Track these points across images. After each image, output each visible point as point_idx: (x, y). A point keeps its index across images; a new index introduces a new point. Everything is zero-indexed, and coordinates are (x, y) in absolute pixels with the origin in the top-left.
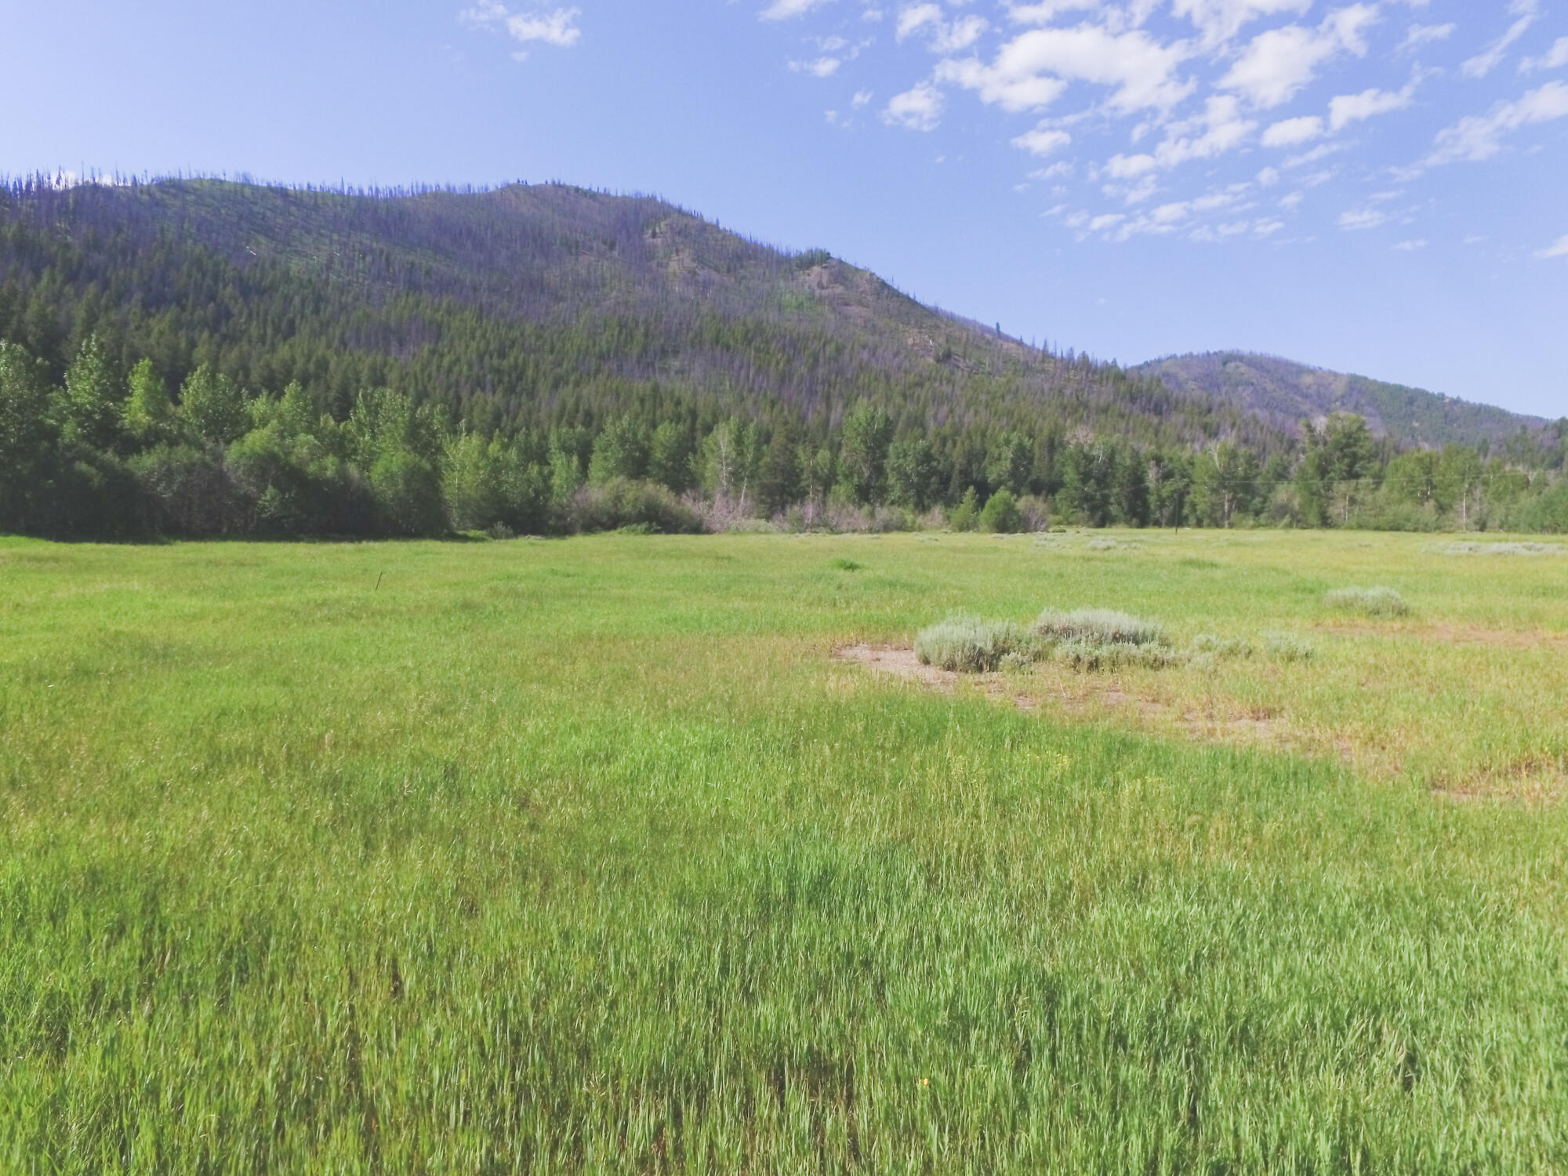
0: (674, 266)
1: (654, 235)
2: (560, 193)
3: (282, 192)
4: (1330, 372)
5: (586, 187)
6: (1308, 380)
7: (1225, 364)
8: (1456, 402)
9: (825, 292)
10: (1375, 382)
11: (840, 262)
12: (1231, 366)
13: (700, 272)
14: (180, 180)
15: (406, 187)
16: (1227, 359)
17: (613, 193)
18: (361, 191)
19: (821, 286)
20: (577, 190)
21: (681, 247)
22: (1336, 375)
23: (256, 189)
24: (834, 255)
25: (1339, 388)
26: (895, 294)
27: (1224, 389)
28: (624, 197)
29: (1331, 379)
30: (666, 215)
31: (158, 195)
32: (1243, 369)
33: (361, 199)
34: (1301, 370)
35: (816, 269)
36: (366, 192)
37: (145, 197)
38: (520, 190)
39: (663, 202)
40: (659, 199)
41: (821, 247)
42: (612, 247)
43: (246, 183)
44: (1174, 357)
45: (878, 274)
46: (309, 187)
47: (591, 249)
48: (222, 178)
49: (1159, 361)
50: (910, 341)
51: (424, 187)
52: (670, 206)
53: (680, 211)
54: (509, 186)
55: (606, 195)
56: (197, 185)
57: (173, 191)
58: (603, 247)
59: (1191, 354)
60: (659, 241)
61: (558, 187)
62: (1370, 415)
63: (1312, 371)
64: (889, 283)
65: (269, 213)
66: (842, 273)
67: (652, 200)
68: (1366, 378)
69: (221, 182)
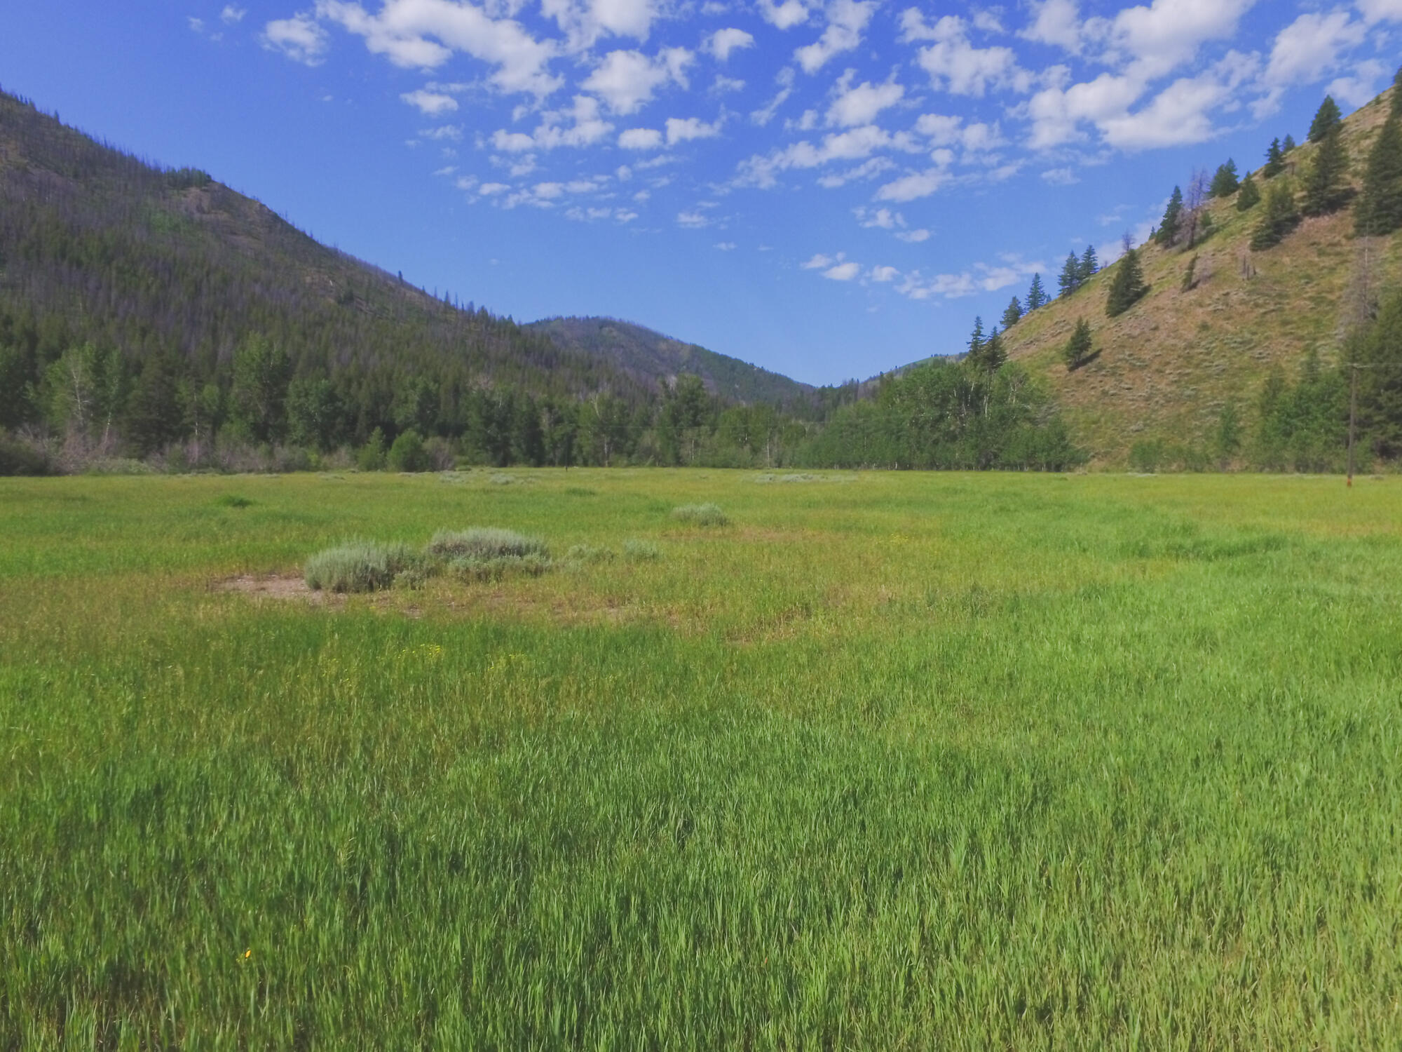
4: (678, 342)
6: (663, 346)
7: (601, 328)
8: (761, 370)
9: (206, 217)
10: (708, 352)
12: (606, 330)
13: (34, 171)
16: (604, 323)
19: (201, 210)
22: (682, 344)
25: (685, 355)
26: (290, 229)
27: (601, 349)
29: (679, 347)
32: (615, 333)
34: (658, 338)
35: (194, 190)
44: (559, 318)
49: (548, 321)
50: (308, 279)
59: (574, 317)
62: (706, 377)
63: (666, 340)
66: (225, 198)
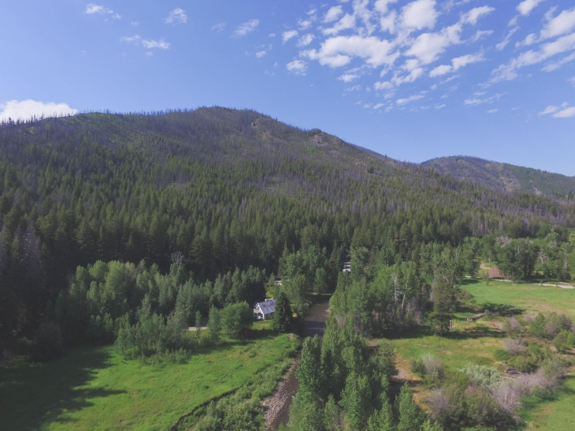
0: (264, 137)
1: (254, 125)
2: (219, 110)
3: (121, 116)
4: (496, 162)
5: (227, 107)
6: (488, 165)
7: (457, 160)
8: (545, 172)
9: (322, 145)
10: (513, 166)
11: (325, 133)
12: (459, 161)
13: (274, 139)
14: (85, 114)
15: (164, 111)
16: (458, 158)
17: (237, 109)
18: (148, 113)
19: (319, 142)
20: (224, 108)
21: (266, 129)
22: (498, 163)
23: (112, 115)
24: (322, 131)
25: (500, 169)
26: (347, 145)
27: (458, 170)
28: (241, 110)
29: (497, 165)
30: (257, 117)
31: (77, 120)
32: (464, 162)
33: (149, 116)
34: (485, 162)
35: (316, 136)
36: (150, 113)
37: (73, 122)
38: (204, 109)
39: (256, 112)
40: (254, 111)
41: (318, 128)
42: (241, 131)
43: (108, 113)
44: (437, 158)
45: (340, 137)
46: (130, 113)
47: (233, 132)
48: (99, 112)
49: (432, 160)
50: (357, 164)
51: (170, 110)
52: (258, 114)
53: (262, 115)
54: (200, 108)
55: (235, 110)
56: (91, 116)
57: (82, 119)
58: (238, 131)
59: (444, 157)
60: (256, 127)
61: (217, 107)
62: (514, 178)
63: (489, 162)
64: (344, 140)
65: (117, 125)
66: (326, 137)
67: (251, 111)
68: (510, 165)
69: (100, 113)
